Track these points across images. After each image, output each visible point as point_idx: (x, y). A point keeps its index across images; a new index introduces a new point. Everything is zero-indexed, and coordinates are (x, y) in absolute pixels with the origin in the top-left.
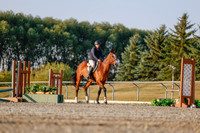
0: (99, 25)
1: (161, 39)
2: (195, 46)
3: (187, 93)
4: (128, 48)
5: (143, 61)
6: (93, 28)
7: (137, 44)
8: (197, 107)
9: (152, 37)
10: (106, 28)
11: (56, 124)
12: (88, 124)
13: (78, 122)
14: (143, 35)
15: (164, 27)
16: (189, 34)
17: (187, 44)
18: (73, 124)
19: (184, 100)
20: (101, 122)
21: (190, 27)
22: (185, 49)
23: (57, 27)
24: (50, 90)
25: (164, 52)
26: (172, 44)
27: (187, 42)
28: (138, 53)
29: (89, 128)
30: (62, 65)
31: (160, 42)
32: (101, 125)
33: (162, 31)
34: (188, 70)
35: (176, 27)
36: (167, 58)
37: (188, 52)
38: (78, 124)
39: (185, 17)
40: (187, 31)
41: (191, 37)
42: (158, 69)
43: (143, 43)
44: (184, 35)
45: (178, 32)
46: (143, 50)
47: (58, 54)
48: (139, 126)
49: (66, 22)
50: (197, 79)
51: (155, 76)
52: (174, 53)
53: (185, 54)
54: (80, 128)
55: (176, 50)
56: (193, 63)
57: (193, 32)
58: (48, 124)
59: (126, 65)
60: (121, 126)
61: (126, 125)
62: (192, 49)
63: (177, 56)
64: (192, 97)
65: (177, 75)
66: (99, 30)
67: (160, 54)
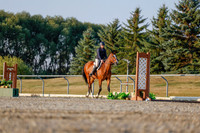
0: (52, 19)
1: (114, 33)
2: (147, 40)
3: (143, 86)
4: (82, 42)
6: (46, 21)
7: (91, 38)
8: (152, 100)
9: (106, 31)
10: (59, 21)
11: (18, 117)
12: (51, 117)
13: (41, 115)
14: (96, 29)
15: (117, 21)
16: (142, 29)
17: (140, 38)
18: (36, 117)
19: (140, 93)
20: (63, 115)
21: (142, 21)
22: (138, 43)
23: (9, 20)
24: (5, 84)
25: (117, 46)
26: (126, 38)
27: (140, 36)
28: (92, 47)
29: (53, 121)
30: (15, 58)
31: (114, 36)
32: (64, 118)
33: (115, 25)
34: (143, 63)
35: (129, 21)
36: (120, 52)
37: (141, 46)
38: (41, 117)
39: (138, 12)
40: (140, 26)
41: (144, 31)
43: (97, 37)
44: (137, 29)
45: (131, 26)
46: (97, 44)
47: (10, 47)
48: (102, 119)
49: (18, 15)
50: (153, 72)
52: (127, 47)
53: (138, 48)
54: (44, 121)
55: (129, 44)
56: (147, 56)
57: (146, 26)
58: (11, 117)
59: (80, 59)
60: (84, 119)
61: (89, 118)
62: (145, 43)
63: (130, 50)
64: (147, 90)
65: (132, 68)
66: (52, 23)
67: (114, 48)
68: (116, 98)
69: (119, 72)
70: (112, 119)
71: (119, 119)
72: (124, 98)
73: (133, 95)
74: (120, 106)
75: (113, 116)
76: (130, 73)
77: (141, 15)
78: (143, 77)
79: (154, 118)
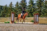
1: (6, 8)
2: (14, 9)
3: (13, 20)
5: (2, 13)
8: (15, 23)
9: (4, 7)
14: (1, 7)
15: (7, 5)
16: (12, 7)
17: (12, 9)
19: (12, 22)
21: (13, 5)
25: (7, 11)
26: (9, 9)
27: (12, 8)
28: (0, 11)
33: (6, 6)
34: (13, 15)
35: (9, 5)
36: (7, 12)
37: (12, 11)
39: (11, 3)
40: (12, 6)
41: (13, 7)
42: (5, 15)
44: (11, 7)
45: (10, 6)
46: (2, 10)
50: (15, 17)
51: (5, 16)
52: (9, 11)
53: (11, 11)
56: (14, 13)
62: (13, 10)
63: (10, 12)
64: (14, 21)
65: (10, 16)
67: (6, 11)
68: (6, 23)
69: (7, 17)
70: (5, 28)
71: (7, 28)
72: (8, 23)
73: (10, 22)
74: (7, 25)
75: (5, 27)
76: (10, 17)
77: (12, 3)
78: (13, 18)
79: (15, 27)
